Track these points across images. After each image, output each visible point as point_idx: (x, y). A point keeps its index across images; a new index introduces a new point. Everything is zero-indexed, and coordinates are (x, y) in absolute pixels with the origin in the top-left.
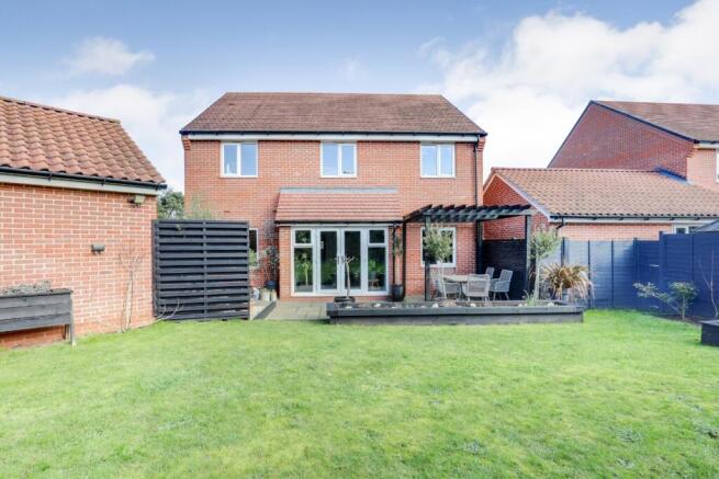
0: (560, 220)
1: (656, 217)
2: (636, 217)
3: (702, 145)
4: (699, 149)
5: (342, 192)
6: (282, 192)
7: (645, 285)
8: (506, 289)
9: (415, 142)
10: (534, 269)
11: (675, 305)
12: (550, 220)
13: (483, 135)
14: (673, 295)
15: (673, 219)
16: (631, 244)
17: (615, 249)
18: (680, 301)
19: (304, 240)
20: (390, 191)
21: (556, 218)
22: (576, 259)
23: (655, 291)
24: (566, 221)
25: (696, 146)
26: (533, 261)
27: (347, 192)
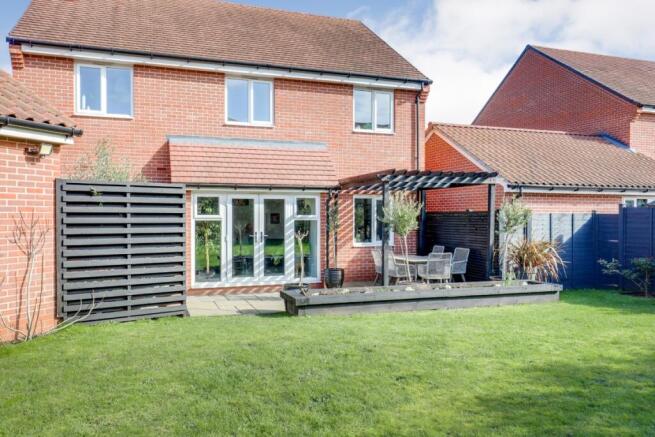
0: (519, 190)
1: (609, 188)
2: (590, 188)
3: (645, 110)
4: (643, 114)
5: (255, 145)
6: (173, 141)
7: (609, 261)
8: (463, 271)
9: (346, 85)
10: (497, 246)
11: (639, 282)
12: (506, 190)
13: (427, 83)
14: (635, 272)
15: (624, 190)
16: (589, 217)
17: (575, 222)
18: (643, 277)
19: (210, 210)
20: (317, 148)
21: (514, 187)
22: (539, 235)
23: (618, 268)
24: (524, 191)
25: (639, 111)
26: (497, 237)
27: (261, 146)
